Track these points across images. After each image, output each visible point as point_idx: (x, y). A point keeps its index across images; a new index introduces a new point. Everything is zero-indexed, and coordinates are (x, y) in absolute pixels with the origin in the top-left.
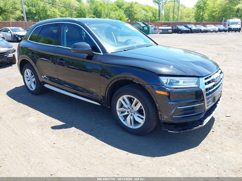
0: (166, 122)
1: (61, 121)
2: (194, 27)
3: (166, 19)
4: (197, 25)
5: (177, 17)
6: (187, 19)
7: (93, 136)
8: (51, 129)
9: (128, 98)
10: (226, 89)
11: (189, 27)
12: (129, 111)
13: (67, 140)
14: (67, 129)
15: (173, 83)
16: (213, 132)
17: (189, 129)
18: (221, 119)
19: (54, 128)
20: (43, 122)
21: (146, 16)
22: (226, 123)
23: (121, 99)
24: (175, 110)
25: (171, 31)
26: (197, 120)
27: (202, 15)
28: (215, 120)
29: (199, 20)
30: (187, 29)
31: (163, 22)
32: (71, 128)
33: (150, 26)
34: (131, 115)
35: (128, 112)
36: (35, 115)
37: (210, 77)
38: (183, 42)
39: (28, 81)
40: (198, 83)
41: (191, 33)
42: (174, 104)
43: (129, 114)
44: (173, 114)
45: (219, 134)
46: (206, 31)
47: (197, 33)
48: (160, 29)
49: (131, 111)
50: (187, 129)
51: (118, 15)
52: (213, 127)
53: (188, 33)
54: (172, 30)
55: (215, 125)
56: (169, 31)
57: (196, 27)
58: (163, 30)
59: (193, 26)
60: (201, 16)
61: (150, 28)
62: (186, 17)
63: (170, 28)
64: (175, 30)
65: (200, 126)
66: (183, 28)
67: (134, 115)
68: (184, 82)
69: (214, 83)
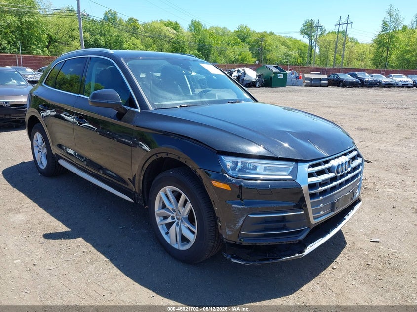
0: (229, 241)
1: (66, 225)
2: (367, 77)
3: (322, 62)
4: (374, 74)
5: (341, 60)
6: (360, 63)
7: (107, 257)
8: (43, 238)
9: (173, 192)
10: (389, 190)
11: (360, 76)
12: (174, 215)
13: (60, 260)
14: (69, 240)
15: (248, 169)
16: (333, 268)
17: (274, 259)
18: (359, 245)
19: (48, 236)
20: (35, 225)
21: (287, 56)
22: (366, 253)
23: (161, 193)
24: (244, 220)
25: (327, 82)
26: (292, 242)
27: (387, 58)
28: (347, 245)
29: (381, 65)
30: (355, 80)
31: (316, 66)
32: (77, 239)
33: (288, 72)
34: (177, 224)
35: (173, 218)
36: (29, 211)
37: (327, 162)
38: (341, 102)
39: (39, 152)
40: (294, 172)
41: (362, 87)
42: (242, 208)
43: (175, 221)
44: (241, 228)
45: (343, 274)
46: (390, 85)
47: (372, 87)
48: (307, 79)
49: (178, 217)
50: (268, 259)
51: (238, 53)
52: (337, 259)
53: (356, 87)
54: (328, 80)
55: (343, 255)
56: (322, 82)
57: (372, 76)
58: (311, 80)
59: (367, 75)
60: (384, 59)
61: (288, 77)
62: (357, 59)
63: (325, 76)
64: (333, 80)
65: (297, 255)
66: (348, 78)
67: (181, 225)
68: (265, 169)
69: (331, 175)
